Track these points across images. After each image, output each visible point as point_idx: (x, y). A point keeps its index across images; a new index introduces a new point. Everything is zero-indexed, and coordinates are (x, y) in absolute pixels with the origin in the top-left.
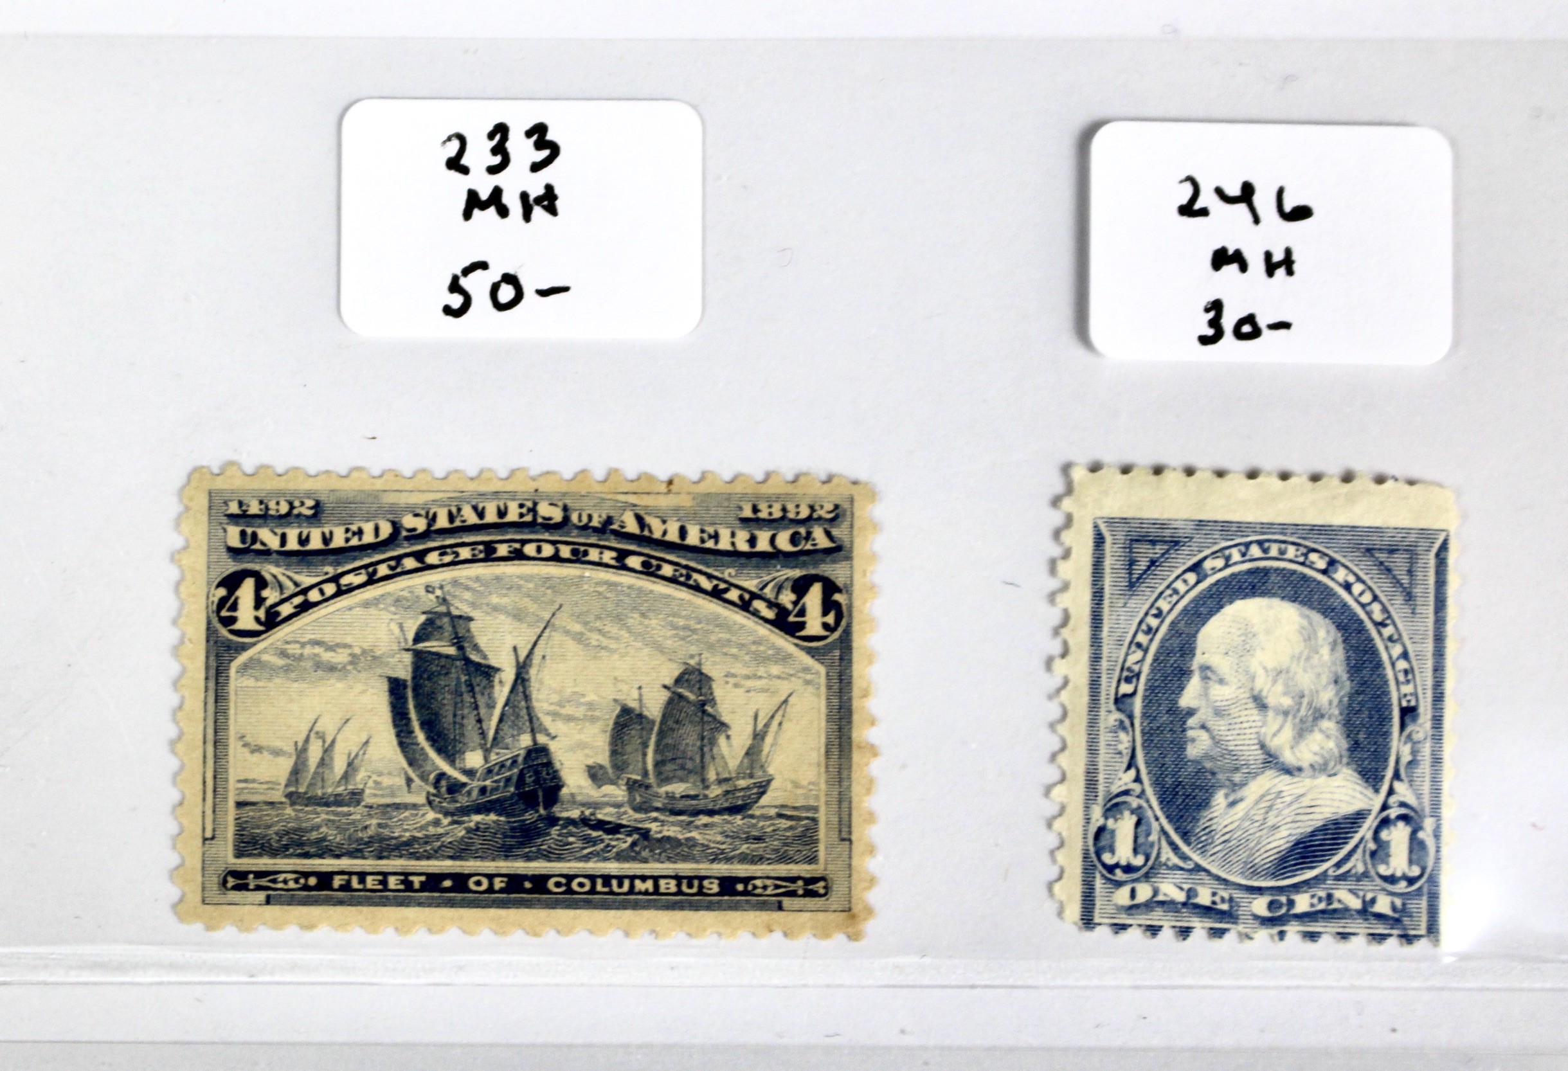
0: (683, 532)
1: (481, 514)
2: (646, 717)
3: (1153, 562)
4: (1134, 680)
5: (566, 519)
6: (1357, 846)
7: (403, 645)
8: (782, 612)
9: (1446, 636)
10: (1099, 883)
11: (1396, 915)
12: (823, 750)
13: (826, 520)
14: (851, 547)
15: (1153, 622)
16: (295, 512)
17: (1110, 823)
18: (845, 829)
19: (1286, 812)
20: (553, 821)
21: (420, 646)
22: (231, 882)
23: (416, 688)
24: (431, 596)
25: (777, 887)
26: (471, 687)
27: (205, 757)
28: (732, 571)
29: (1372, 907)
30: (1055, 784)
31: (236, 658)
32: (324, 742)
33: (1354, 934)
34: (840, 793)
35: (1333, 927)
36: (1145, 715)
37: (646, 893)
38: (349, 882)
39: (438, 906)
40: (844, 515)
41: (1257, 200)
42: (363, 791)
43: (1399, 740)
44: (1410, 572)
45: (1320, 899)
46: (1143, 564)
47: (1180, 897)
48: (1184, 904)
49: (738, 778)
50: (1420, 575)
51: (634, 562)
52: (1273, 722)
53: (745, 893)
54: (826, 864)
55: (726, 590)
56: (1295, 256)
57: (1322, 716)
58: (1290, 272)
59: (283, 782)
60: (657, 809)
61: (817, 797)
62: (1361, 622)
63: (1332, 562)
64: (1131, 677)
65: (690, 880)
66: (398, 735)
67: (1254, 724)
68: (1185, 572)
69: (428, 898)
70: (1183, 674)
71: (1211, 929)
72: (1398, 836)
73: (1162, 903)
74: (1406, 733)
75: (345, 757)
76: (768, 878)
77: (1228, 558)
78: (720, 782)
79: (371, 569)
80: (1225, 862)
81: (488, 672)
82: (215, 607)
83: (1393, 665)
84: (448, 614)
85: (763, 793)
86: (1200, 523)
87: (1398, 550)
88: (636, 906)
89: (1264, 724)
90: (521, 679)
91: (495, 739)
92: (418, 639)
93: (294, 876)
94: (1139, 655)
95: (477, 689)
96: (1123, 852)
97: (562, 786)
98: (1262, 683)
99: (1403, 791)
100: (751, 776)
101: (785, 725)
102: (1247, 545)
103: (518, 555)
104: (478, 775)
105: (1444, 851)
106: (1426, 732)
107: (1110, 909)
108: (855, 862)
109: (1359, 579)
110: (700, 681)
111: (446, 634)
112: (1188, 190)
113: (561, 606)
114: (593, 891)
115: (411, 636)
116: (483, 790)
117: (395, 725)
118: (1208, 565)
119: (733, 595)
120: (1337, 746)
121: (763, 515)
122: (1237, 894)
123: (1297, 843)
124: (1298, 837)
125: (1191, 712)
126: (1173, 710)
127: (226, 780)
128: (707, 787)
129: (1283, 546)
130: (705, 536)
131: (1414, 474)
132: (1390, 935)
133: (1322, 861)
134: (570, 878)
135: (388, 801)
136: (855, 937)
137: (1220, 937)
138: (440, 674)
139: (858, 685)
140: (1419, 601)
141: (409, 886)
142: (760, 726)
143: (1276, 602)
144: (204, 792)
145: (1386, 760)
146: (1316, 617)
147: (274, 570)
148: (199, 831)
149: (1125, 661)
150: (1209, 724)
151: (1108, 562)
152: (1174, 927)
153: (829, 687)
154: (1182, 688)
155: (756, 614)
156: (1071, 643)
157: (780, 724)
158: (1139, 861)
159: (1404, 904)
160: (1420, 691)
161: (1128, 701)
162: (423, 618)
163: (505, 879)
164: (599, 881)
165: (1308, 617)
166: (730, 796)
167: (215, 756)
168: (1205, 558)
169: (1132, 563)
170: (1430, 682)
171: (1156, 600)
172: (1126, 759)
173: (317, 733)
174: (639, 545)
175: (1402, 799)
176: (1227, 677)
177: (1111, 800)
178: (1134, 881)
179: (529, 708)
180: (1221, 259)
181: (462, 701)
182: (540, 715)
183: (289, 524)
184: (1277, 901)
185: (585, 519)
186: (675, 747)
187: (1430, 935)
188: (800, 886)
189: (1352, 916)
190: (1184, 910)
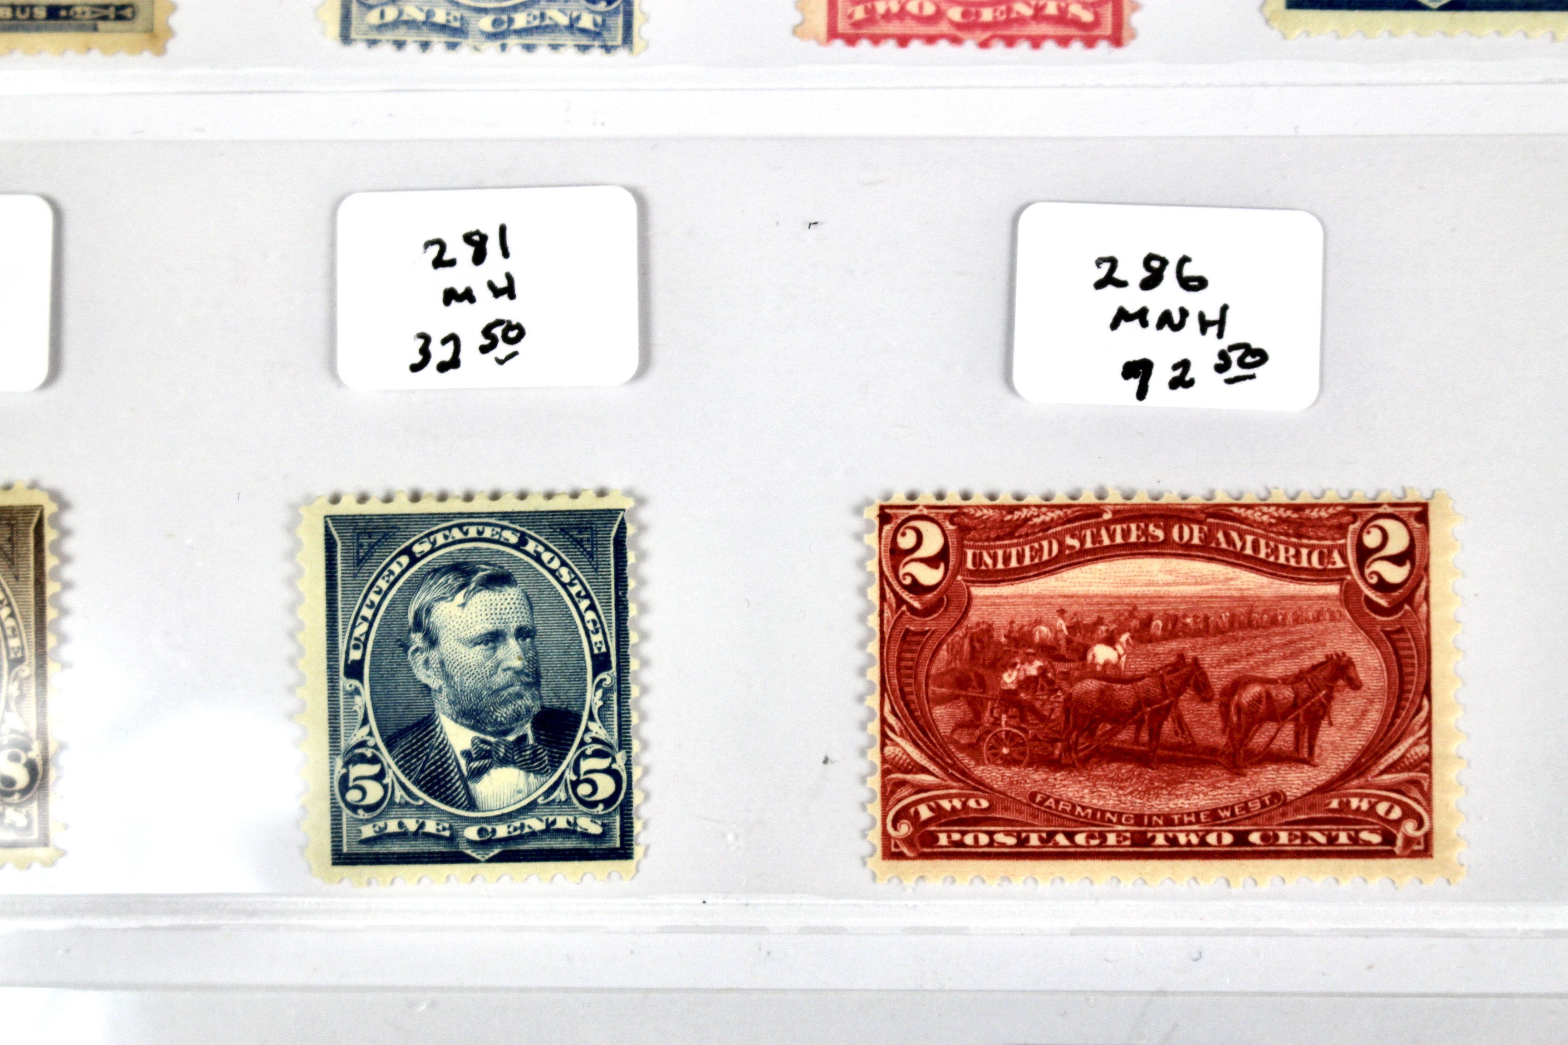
10: (354, 7)
11: (598, 30)
25: (93, 12)
29: (577, 23)
33: (563, 45)
35: (546, 40)
45: (535, 18)
47: (421, 17)
48: (424, 23)
53: (68, 18)
65: (23, 7)
71: (447, 43)
73: (406, 22)
107: (364, 28)
122: (467, 14)
137: (453, 49)
152: (416, 42)
159: (604, 21)
184: (500, 19)
187: (626, 46)
188: (111, 12)
189: (560, 31)
190: (424, 28)
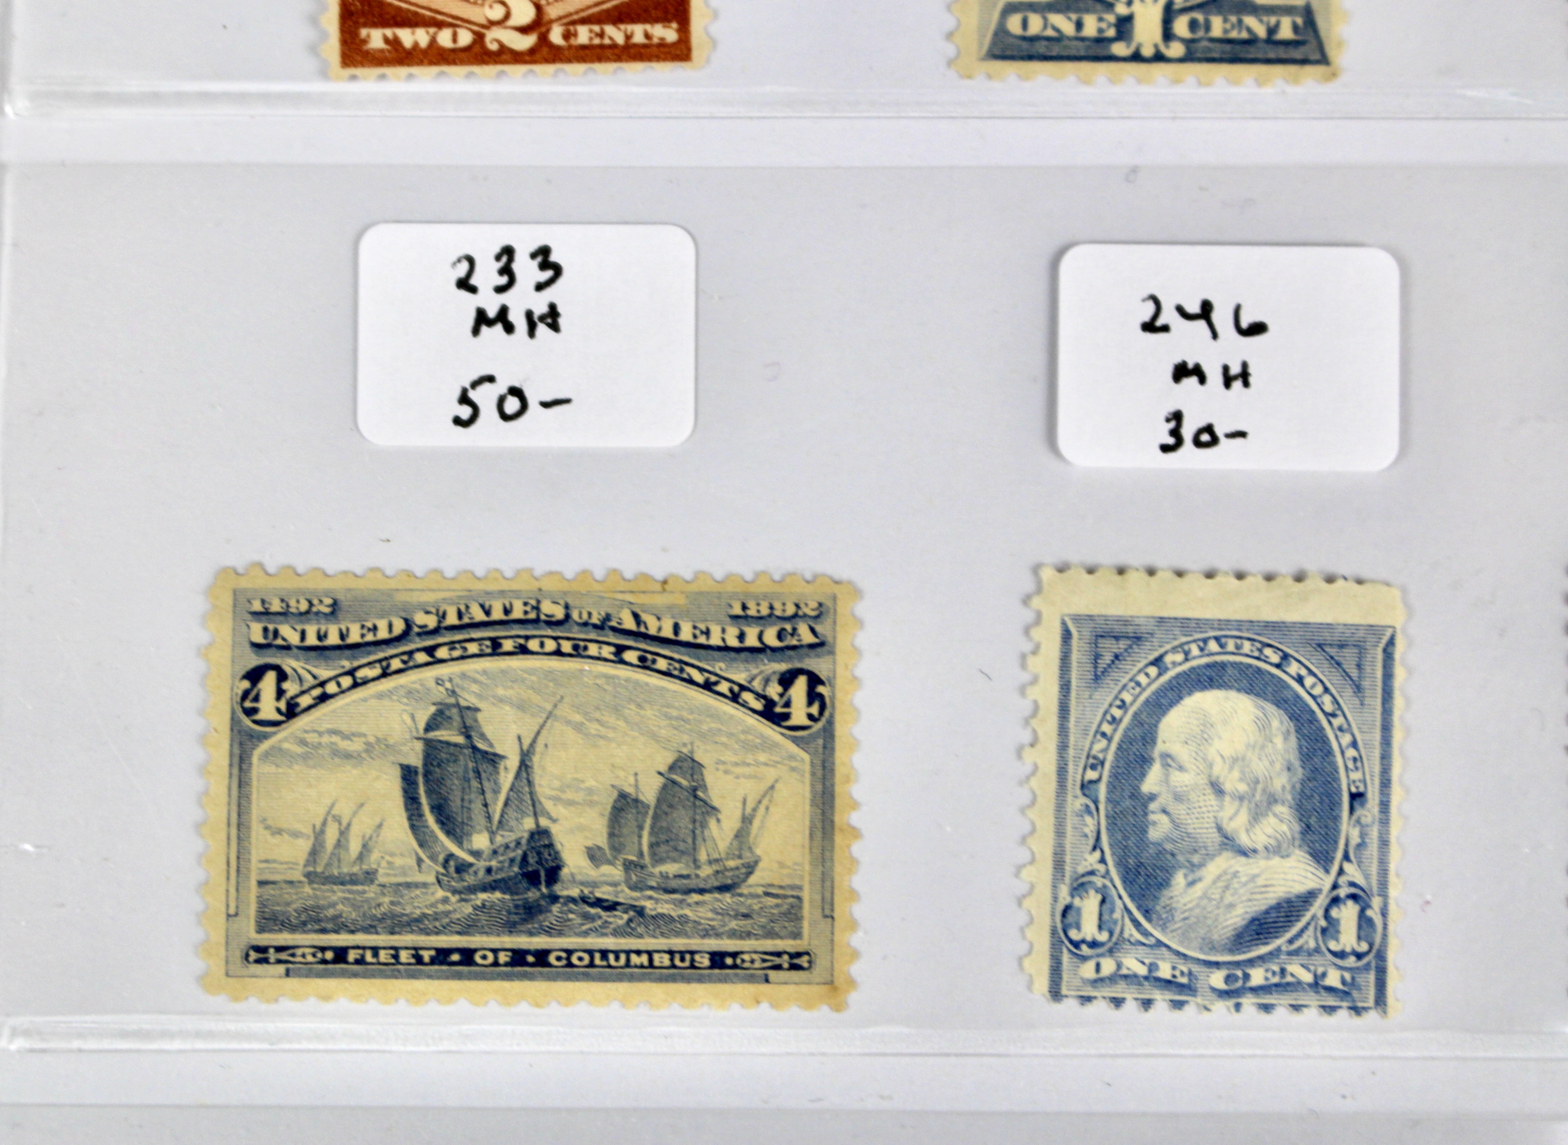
0: (676, 628)
1: (488, 613)
2: (642, 802)
3: (1117, 657)
4: (1099, 767)
5: (568, 617)
6: (1308, 924)
7: (415, 734)
8: (770, 704)
9: (1392, 726)
10: (1066, 957)
11: (1346, 989)
12: (807, 832)
13: (810, 617)
14: (834, 643)
15: (1117, 713)
16: (314, 609)
17: (1077, 902)
18: (827, 907)
19: (1242, 891)
20: (554, 899)
21: (431, 735)
22: (253, 955)
23: (426, 774)
24: (441, 689)
25: (764, 961)
26: (478, 774)
27: (229, 839)
28: (722, 665)
29: (1322, 980)
30: (1024, 866)
31: (257, 746)
32: (340, 824)
33: (1305, 1006)
34: (823, 873)
35: (1286, 999)
36: (1109, 800)
37: (642, 966)
38: (363, 956)
39: (447, 978)
40: (828, 612)
41: (1215, 317)
42: (377, 870)
43: (1349, 824)
44: (1359, 666)
45: (1274, 973)
46: (1107, 658)
47: (1142, 971)
48: (1146, 978)
49: (727, 859)
50: (1368, 669)
51: (631, 656)
52: (1229, 806)
53: (735, 966)
54: (810, 939)
55: (716, 683)
56: (1251, 370)
57: (1276, 801)
58: (1246, 384)
59: (302, 862)
60: (652, 888)
61: (802, 878)
62: (1313, 712)
63: (1285, 657)
64: (1097, 764)
65: (682, 954)
66: (410, 819)
67: (1210, 809)
68: (1147, 666)
69: (436, 971)
70: (1144, 761)
71: (1171, 1001)
72: (1347, 914)
73: (1126, 977)
74: (1355, 817)
75: (360, 839)
76: (756, 952)
77: (1187, 653)
78: (710, 862)
79: (384, 664)
80: (1185, 938)
81: (493, 759)
82: (239, 699)
83: (1343, 753)
84: (457, 705)
85: (749, 874)
86: (1161, 620)
87: (1347, 645)
88: (632, 978)
89: (1221, 807)
90: (525, 765)
91: (500, 822)
92: (428, 728)
93: (312, 950)
94: (1103, 743)
95: (483, 775)
96: (1089, 929)
97: (563, 866)
98: (1219, 770)
99: (1352, 871)
100: (740, 857)
101: (772, 809)
102: (1205, 641)
103: (523, 650)
104: (484, 856)
105: (1391, 927)
106: (1373, 816)
107: (1077, 982)
108: (837, 938)
109: (1311, 672)
110: (692, 768)
111: (455, 724)
112: (1150, 308)
113: (562, 698)
114: (592, 965)
115: (422, 725)
116: (489, 870)
117: (407, 809)
118: (1169, 659)
119: (724, 687)
120: (1290, 829)
121: (752, 612)
122: (1196, 968)
123: (1253, 920)
124: (1253, 915)
125: (1152, 797)
126: (1136, 795)
127: (249, 861)
128: (698, 867)
129: (1239, 641)
130: (698, 632)
131: (1364, 574)
132: (1340, 1007)
133: (1277, 937)
134: (569, 952)
135: (400, 880)
136: (838, 1008)
137: (1180, 1009)
138: (448, 761)
139: (840, 771)
140: (1368, 693)
141: (419, 960)
142: (748, 810)
143: (1233, 694)
144: (228, 872)
145: (1336, 842)
146: (1271, 708)
147: (295, 664)
148: (223, 909)
149: (1090, 749)
150: (1169, 809)
151: (1075, 656)
152: (1136, 999)
153: (813, 774)
154: (1143, 775)
155: (745, 705)
156: (1041, 733)
157: (767, 808)
158: (1103, 937)
159: (1353, 978)
160: (1368, 777)
161: (1093, 786)
162: (433, 709)
163: (509, 954)
164: (597, 956)
165: (1263, 708)
166: (720, 875)
167: (239, 838)
168: (1166, 653)
169: (1097, 657)
170: (1377, 769)
171: (1120, 692)
172: (1091, 842)
173: (334, 816)
174: (636, 641)
175: (1351, 879)
176: (1187, 765)
177: (1077, 879)
178: (1099, 956)
179: (531, 793)
180: (1181, 372)
181: (470, 787)
182: (543, 800)
183: (308, 621)
184: (1234, 975)
185: (585, 616)
186: (668, 830)
187: (1379, 1008)
188: (785, 961)
189: (1304, 989)
190: (1146, 983)
